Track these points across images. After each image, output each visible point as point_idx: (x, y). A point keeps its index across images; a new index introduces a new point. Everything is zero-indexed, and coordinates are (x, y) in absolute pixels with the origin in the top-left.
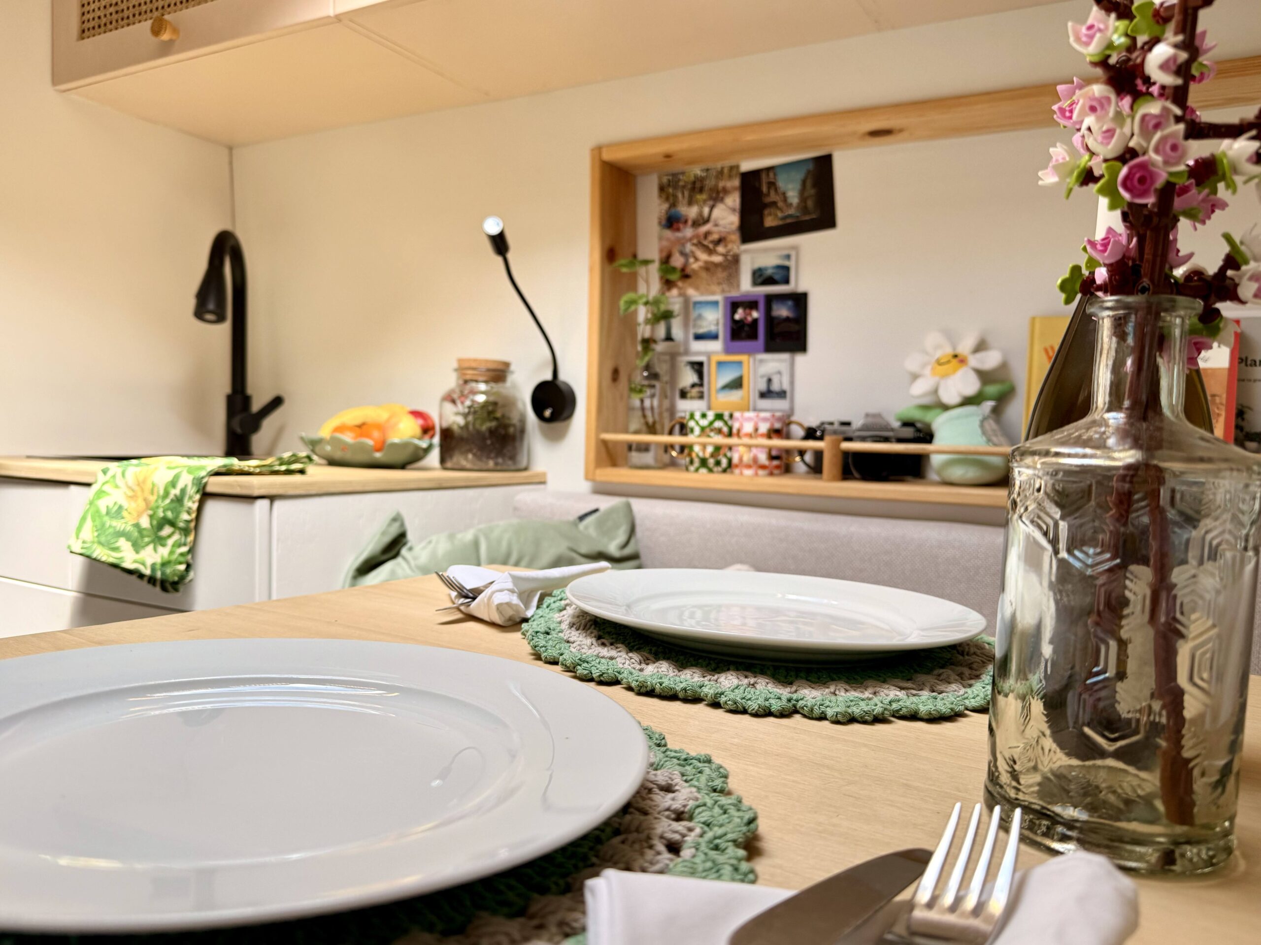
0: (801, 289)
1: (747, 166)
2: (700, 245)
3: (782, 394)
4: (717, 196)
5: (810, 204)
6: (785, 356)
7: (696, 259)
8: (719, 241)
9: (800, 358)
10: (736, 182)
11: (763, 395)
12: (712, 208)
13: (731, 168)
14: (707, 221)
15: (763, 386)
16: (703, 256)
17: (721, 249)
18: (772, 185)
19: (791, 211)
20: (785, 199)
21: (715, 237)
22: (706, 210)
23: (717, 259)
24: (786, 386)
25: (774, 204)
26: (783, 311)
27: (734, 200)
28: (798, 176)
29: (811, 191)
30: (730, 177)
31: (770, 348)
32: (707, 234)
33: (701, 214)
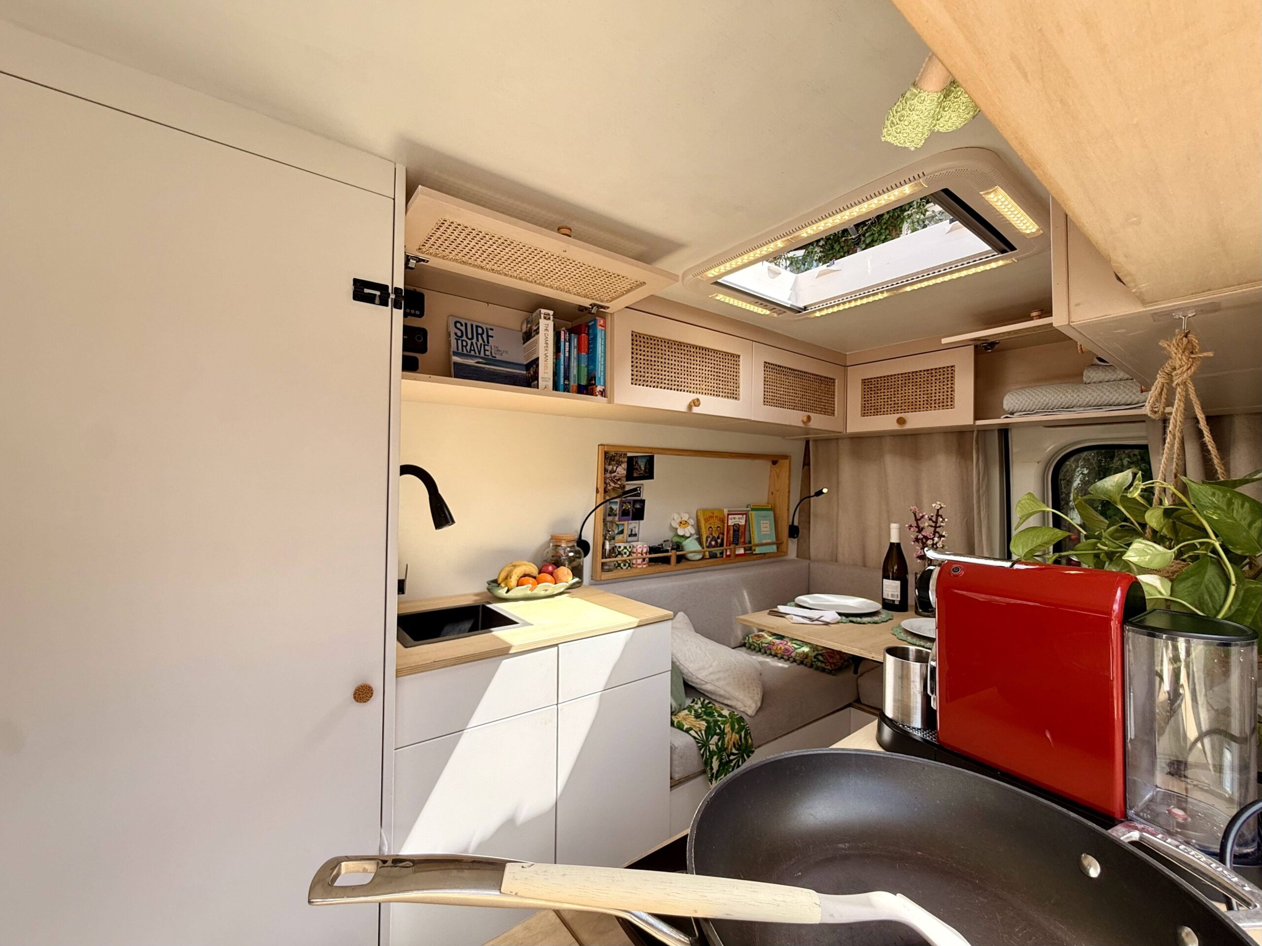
0: (643, 498)
1: (629, 455)
2: (612, 480)
3: (635, 535)
4: (619, 463)
5: (647, 470)
6: (637, 521)
7: (610, 486)
8: (618, 480)
9: (641, 522)
10: (626, 460)
11: (630, 536)
12: (617, 467)
13: (624, 454)
14: (615, 472)
15: (629, 533)
16: (613, 485)
17: (619, 483)
18: (637, 462)
19: (642, 472)
20: (640, 468)
21: (618, 478)
22: (615, 468)
23: (617, 486)
24: (637, 532)
25: (637, 469)
26: (638, 506)
27: (625, 465)
28: (645, 460)
29: (647, 466)
30: (624, 457)
31: (633, 519)
32: (615, 476)
33: (613, 469)
